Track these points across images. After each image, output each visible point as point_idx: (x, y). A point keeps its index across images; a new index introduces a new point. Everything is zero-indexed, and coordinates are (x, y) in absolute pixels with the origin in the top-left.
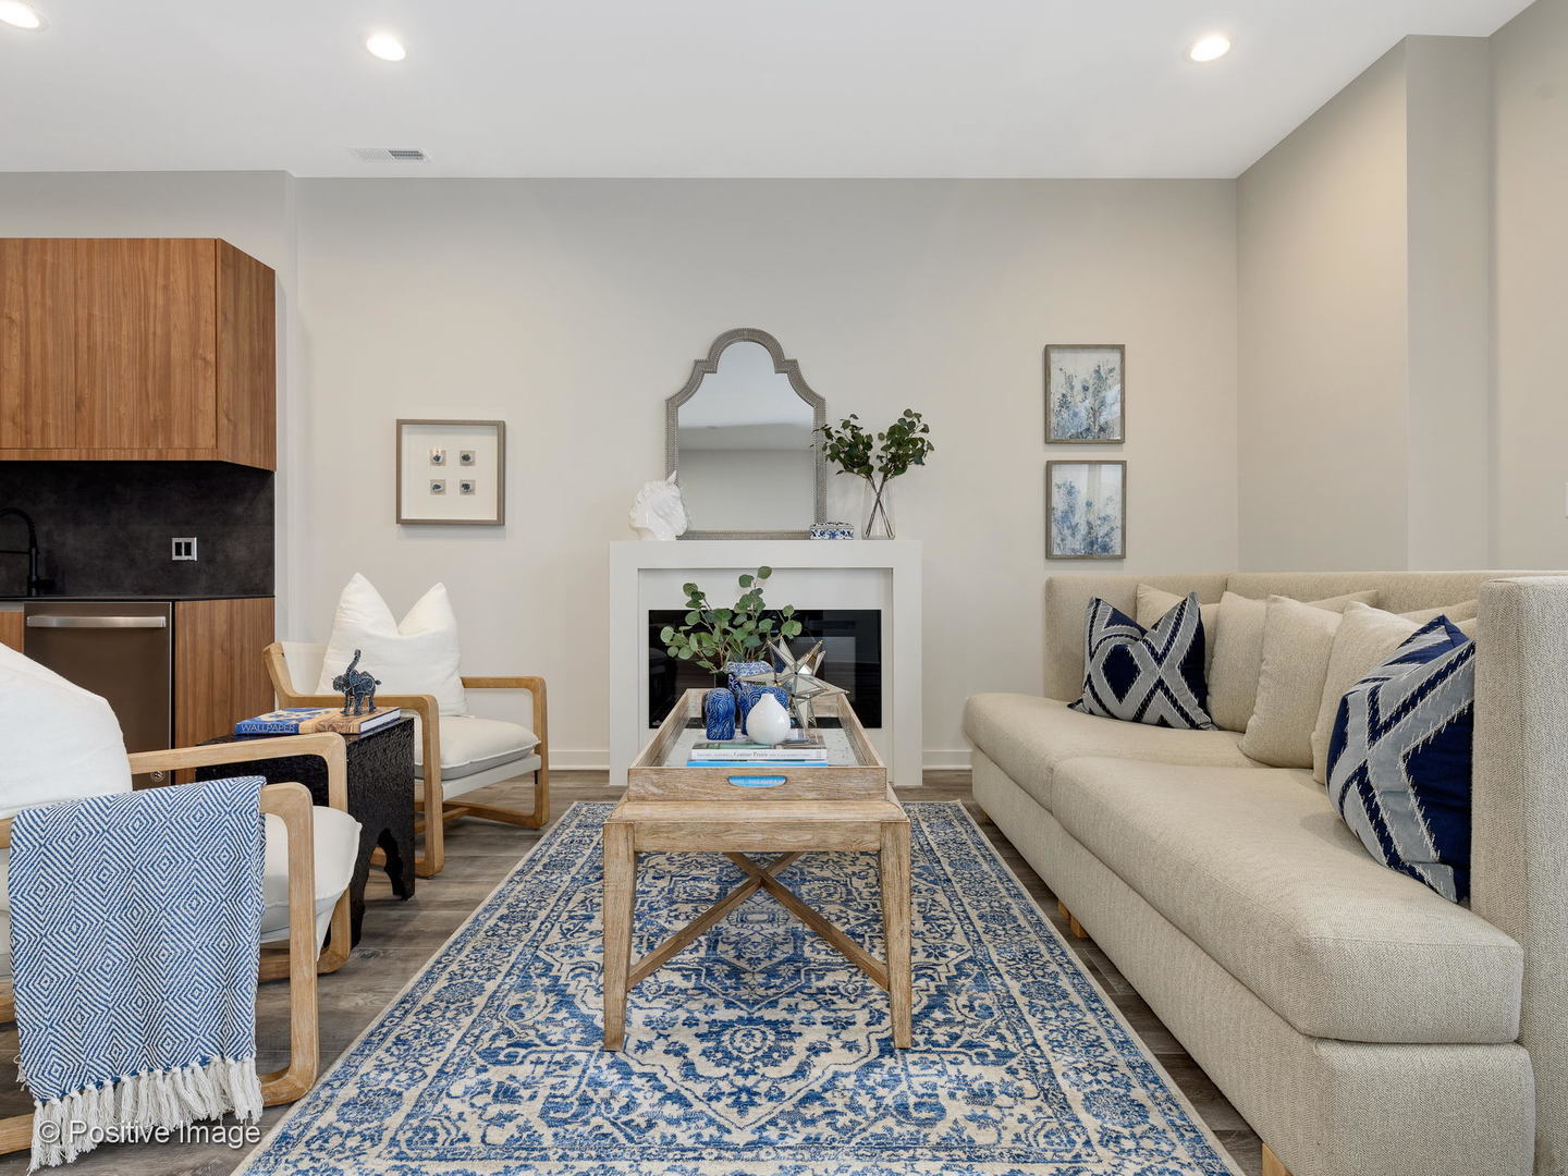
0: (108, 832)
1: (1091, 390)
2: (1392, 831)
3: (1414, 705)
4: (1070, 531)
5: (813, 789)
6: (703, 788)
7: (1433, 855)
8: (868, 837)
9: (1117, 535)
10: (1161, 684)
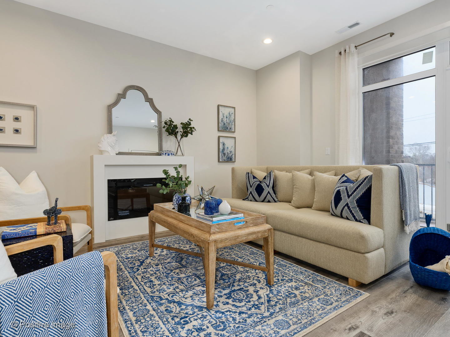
0: (47, 287)
1: (228, 118)
2: (355, 214)
3: (356, 190)
4: (223, 155)
5: (252, 223)
6: (229, 227)
7: (363, 218)
8: (266, 234)
9: (233, 156)
10: (269, 192)
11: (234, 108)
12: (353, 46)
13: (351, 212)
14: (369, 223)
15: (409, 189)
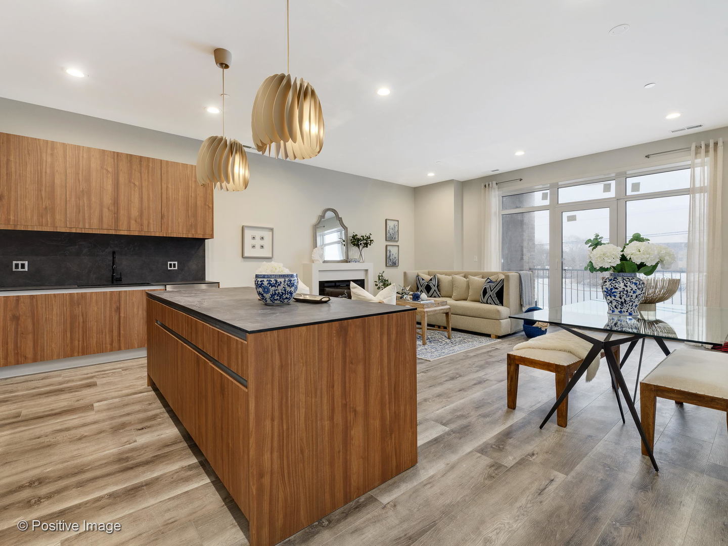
1: (393, 229)
4: (390, 260)
7: (499, 303)
9: (397, 261)
10: (435, 290)
11: (398, 221)
12: (494, 183)
13: (492, 299)
14: (503, 305)
15: (525, 286)
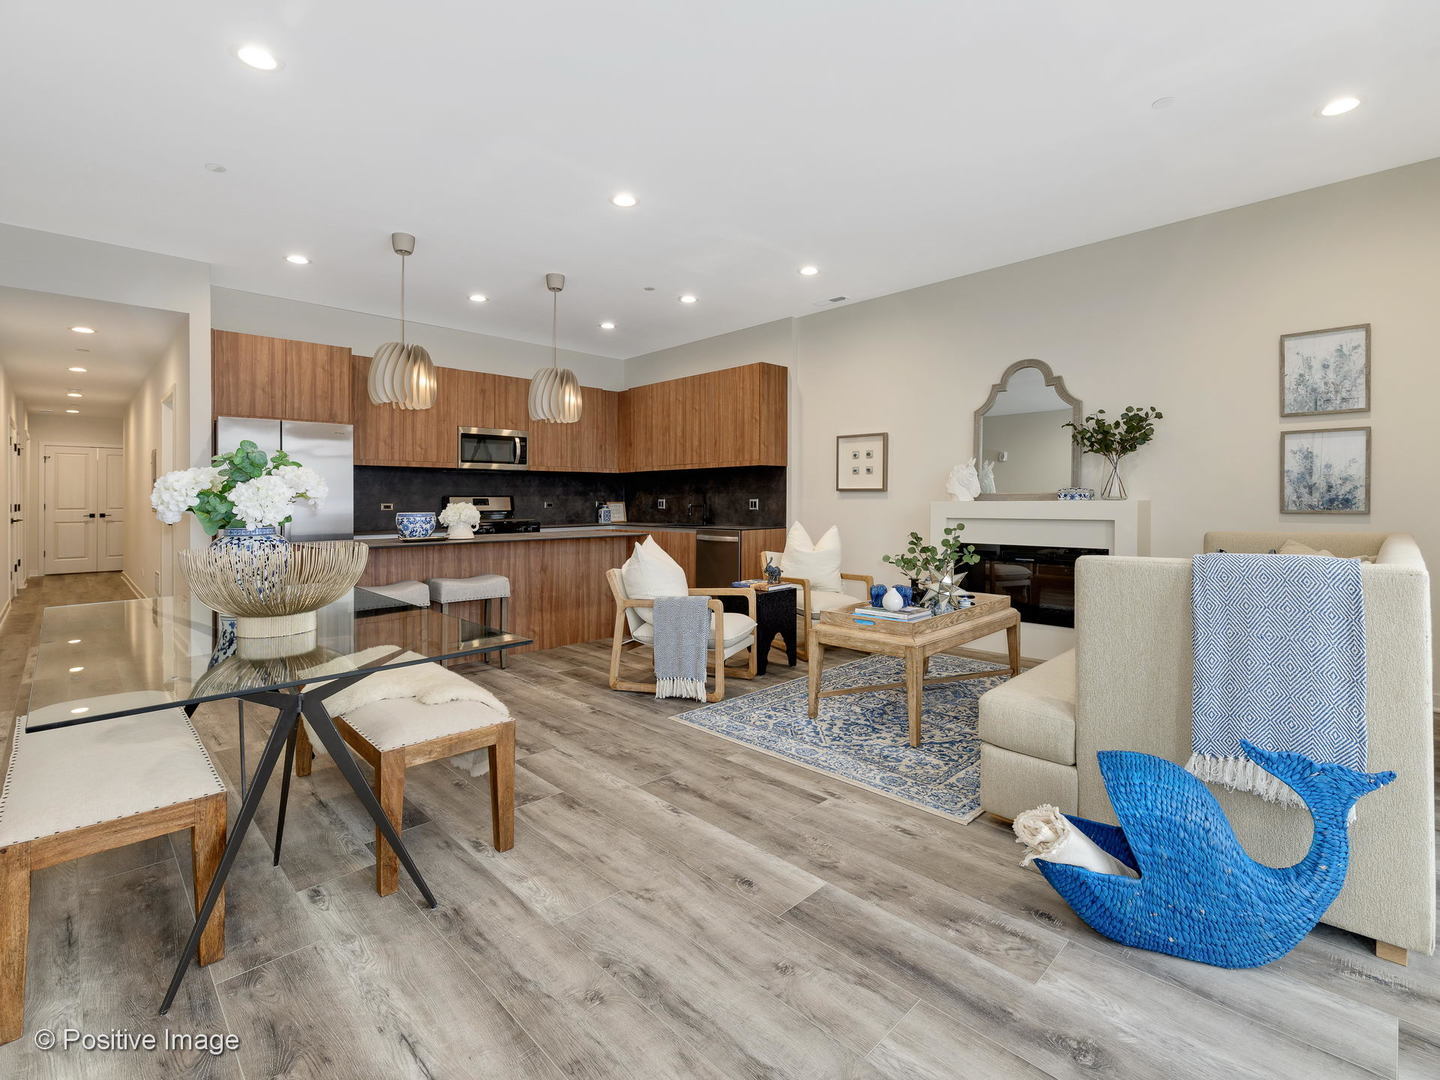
1: (1332, 367)
4: (1307, 490)
6: (845, 622)
9: (1360, 491)
11: (1367, 328)
